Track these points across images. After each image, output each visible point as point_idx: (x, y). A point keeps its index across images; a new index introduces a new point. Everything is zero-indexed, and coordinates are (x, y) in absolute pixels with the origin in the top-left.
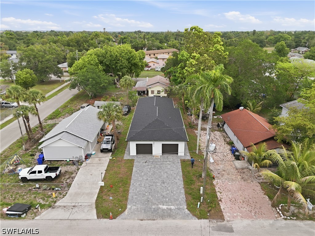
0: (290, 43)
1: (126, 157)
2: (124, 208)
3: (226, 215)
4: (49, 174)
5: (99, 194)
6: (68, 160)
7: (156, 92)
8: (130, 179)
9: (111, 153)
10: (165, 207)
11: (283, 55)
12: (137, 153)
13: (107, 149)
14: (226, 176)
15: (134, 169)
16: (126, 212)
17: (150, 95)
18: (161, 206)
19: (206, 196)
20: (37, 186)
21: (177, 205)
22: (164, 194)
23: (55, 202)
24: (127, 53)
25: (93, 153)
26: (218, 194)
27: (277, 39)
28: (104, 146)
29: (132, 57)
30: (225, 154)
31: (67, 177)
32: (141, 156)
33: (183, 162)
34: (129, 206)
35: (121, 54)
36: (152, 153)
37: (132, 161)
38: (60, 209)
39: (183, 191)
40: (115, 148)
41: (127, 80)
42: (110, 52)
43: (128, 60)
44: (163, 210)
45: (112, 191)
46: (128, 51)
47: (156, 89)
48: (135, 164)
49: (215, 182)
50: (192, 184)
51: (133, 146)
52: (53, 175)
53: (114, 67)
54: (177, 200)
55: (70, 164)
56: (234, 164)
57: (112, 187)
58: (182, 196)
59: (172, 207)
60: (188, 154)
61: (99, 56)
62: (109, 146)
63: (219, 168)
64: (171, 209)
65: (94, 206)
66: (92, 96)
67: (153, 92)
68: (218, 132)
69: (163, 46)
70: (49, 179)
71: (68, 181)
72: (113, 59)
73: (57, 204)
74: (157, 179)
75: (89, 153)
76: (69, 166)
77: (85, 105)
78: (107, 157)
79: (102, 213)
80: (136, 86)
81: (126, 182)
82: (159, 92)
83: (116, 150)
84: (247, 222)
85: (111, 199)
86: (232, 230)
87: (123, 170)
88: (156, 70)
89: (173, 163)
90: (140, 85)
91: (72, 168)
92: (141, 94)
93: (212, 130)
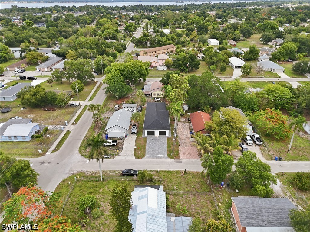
0: (270, 36)
1: (143, 136)
2: (144, 156)
3: (181, 158)
4: (113, 144)
5: (134, 151)
6: (118, 138)
7: (156, 95)
8: (146, 146)
9: (136, 134)
10: (159, 155)
11: (254, 55)
12: (148, 135)
13: (134, 133)
14: (185, 145)
15: (147, 142)
16: (145, 157)
17: (153, 96)
18: (158, 155)
19: (175, 152)
20: (111, 148)
21: (164, 155)
22: (159, 151)
23: (119, 154)
24: (138, 67)
25: (128, 134)
26: (180, 151)
27: (265, 26)
28: (133, 131)
29: (141, 70)
30: (187, 135)
31: (120, 144)
32: (150, 136)
33: (168, 139)
34: (146, 155)
35: (134, 69)
36: (154, 135)
37: (145, 138)
38: (121, 156)
39: (166, 150)
40: (137, 132)
41: (141, 93)
42: (128, 67)
43: (139, 72)
44: (159, 156)
45: (139, 150)
46: (139, 66)
47: (156, 93)
48: (147, 139)
49: (179, 147)
50: (170, 147)
51: (146, 132)
52: (115, 144)
53: (130, 77)
54: (164, 153)
55: (119, 139)
56: (190, 140)
57: (139, 148)
58: (166, 152)
59: (162, 155)
60: (171, 135)
61: (120, 71)
62: (135, 131)
63: (183, 141)
64: (161, 156)
65: (133, 155)
66: (118, 98)
68: (187, 123)
69: (163, 40)
70: (114, 145)
71: (121, 146)
72: (130, 72)
73: (120, 154)
74: (156, 145)
75: (127, 134)
76: (119, 140)
77: (117, 106)
78: (135, 136)
79: (137, 157)
80: (144, 90)
81: (144, 147)
82: (158, 94)
83: (138, 133)
84: (187, 160)
85: (139, 152)
86: (181, 162)
87: (143, 142)
88: (157, 69)
89: (163, 139)
90: (147, 89)
91: (121, 141)
92: (147, 95)
93: (185, 122)
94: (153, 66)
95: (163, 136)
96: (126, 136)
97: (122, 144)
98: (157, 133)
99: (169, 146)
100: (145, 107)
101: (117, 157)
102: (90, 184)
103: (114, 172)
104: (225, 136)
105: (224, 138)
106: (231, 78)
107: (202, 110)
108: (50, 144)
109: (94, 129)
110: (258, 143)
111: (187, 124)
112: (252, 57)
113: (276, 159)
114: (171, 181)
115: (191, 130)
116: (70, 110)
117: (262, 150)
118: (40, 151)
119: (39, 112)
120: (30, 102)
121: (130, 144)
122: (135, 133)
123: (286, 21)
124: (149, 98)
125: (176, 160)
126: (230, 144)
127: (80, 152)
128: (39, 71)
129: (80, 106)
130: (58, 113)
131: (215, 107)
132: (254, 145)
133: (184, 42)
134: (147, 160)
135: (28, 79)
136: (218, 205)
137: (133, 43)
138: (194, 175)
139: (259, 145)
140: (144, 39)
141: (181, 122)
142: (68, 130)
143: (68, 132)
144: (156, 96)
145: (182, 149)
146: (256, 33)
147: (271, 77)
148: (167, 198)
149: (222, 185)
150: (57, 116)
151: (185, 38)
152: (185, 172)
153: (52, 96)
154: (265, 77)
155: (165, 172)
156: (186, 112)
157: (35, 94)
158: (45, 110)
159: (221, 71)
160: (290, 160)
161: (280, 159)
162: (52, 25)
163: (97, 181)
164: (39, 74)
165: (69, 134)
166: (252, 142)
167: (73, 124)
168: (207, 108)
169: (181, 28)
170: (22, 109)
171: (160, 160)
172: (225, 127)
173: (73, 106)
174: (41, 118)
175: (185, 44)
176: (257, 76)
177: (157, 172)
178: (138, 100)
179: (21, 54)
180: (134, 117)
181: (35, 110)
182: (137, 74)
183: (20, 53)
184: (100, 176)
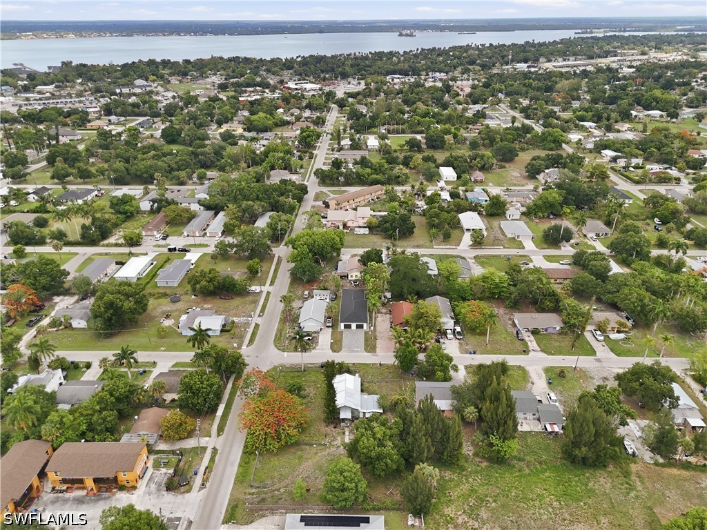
1: (339, 330)
2: (341, 349)
3: (377, 352)
4: (308, 337)
5: (331, 344)
6: (313, 331)
7: (354, 276)
8: (343, 340)
10: (356, 349)
12: (344, 328)
14: (383, 339)
15: (344, 336)
16: (342, 351)
17: (350, 278)
19: (372, 346)
21: (361, 349)
22: (356, 345)
25: (323, 327)
26: (377, 345)
28: (328, 325)
30: (386, 329)
31: (315, 338)
32: (346, 329)
33: (366, 333)
34: (343, 349)
36: (351, 328)
37: (342, 332)
38: (318, 350)
39: (363, 344)
43: (332, 247)
45: (336, 344)
47: (354, 274)
48: (344, 333)
49: (377, 341)
50: (367, 342)
51: (342, 325)
52: (311, 338)
54: (361, 347)
55: (314, 333)
56: (389, 334)
57: (335, 342)
58: (363, 346)
59: (359, 349)
60: (368, 329)
61: (308, 245)
62: (330, 325)
63: (381, 335)
65: (330, 349)
66: (306, 281)
67: (352, 276)
70: (309, 339)
71: (317, 340)
73: (316, 348)
74: (353, 339)
75: (321, 327)
77: (306, 293)
78: (330, 330)
79: (334, 351)
80: (339, 271)
81: (341, 341)
82: (356, 276)
83: (334, 326)
84: (383, 354)
85: (336, 346)
86: (377, 356)
87: (339, 336)
88: (355, 233)
89: (361, 333)
90: (342, 268)
91: (316, 335)
92: (341, 277)
93: (386, 313)
94: (349, 227)
95: (360, 330)
96: (321, 329)
97: (317, 338)
98: (354, 326)
99: (366, 340)
100: (340, 294)
101: (313, 351)
102: (292, 374)
103: (313, 364)
104: (420, 330)
105: (419, 332)
106: (456, 248)
107: (405, 300)
108: (241, 338)
109: (285, 322)
110: (458, 337)
111: (388, 315)
112: (495, 211)
113: (470, 353)
114: (367, 372)
115: (392, 322)
116: (250, 298)
117: (460, 344)
118: (235, 345)
119: (215, 300)
120: (207, 290)
121: (325, 338)
122: (330, 327)
123: (593, 116)
124: (345, 281)
125: (373, 354)
126: (424, 338)
127: (276, 346)
128: (188, 236)
129: (261, 292)
130: (237, 301)
131: (421, 295)
132: (454, 338)
133: (399, 177)
134: (343, 354)
135: (179, 251)
136: (405, 389)
137: (318, 177)
138: (388, 367)
139: (459, 339)
140: (336, 173)
141: (381, 313)
142: (256, 324)
143: (257, 325)
144: (354, 278)
145: (380, 344)
146: (528, 149)
147: (512, 248)
148: (362, 385)
149: (412, 374)
150: (237, 306)
151: (401, 169)
152: (380, 364)
153: (230, 282)
154: (505, 248)
155: (362, 364)
156: (389, 301)
157: (211, 281)
158: (221, 298)
159: (445, 238)
160: (484, 354)
161: (474, 353)
162: (173, 132)
163: (298, 371)
164: (191, 241)
165: (258, 328)
166: (452, 336)
167: (259, 316)
168: (412, 297)
169: (399, 133)
170: (193, 297)
171: (358, 354)
172: (421, 320)
173: (254, 293)
174: (220, 309)
175: (400, 179)
176: (493, 246)
177: (354, 364)
178: (331, 285)
179: (151, 206)
180: (329, 309)
181: (208, 298)
182: (329, 249)
183: (151, 203)
184: (301, 368)
